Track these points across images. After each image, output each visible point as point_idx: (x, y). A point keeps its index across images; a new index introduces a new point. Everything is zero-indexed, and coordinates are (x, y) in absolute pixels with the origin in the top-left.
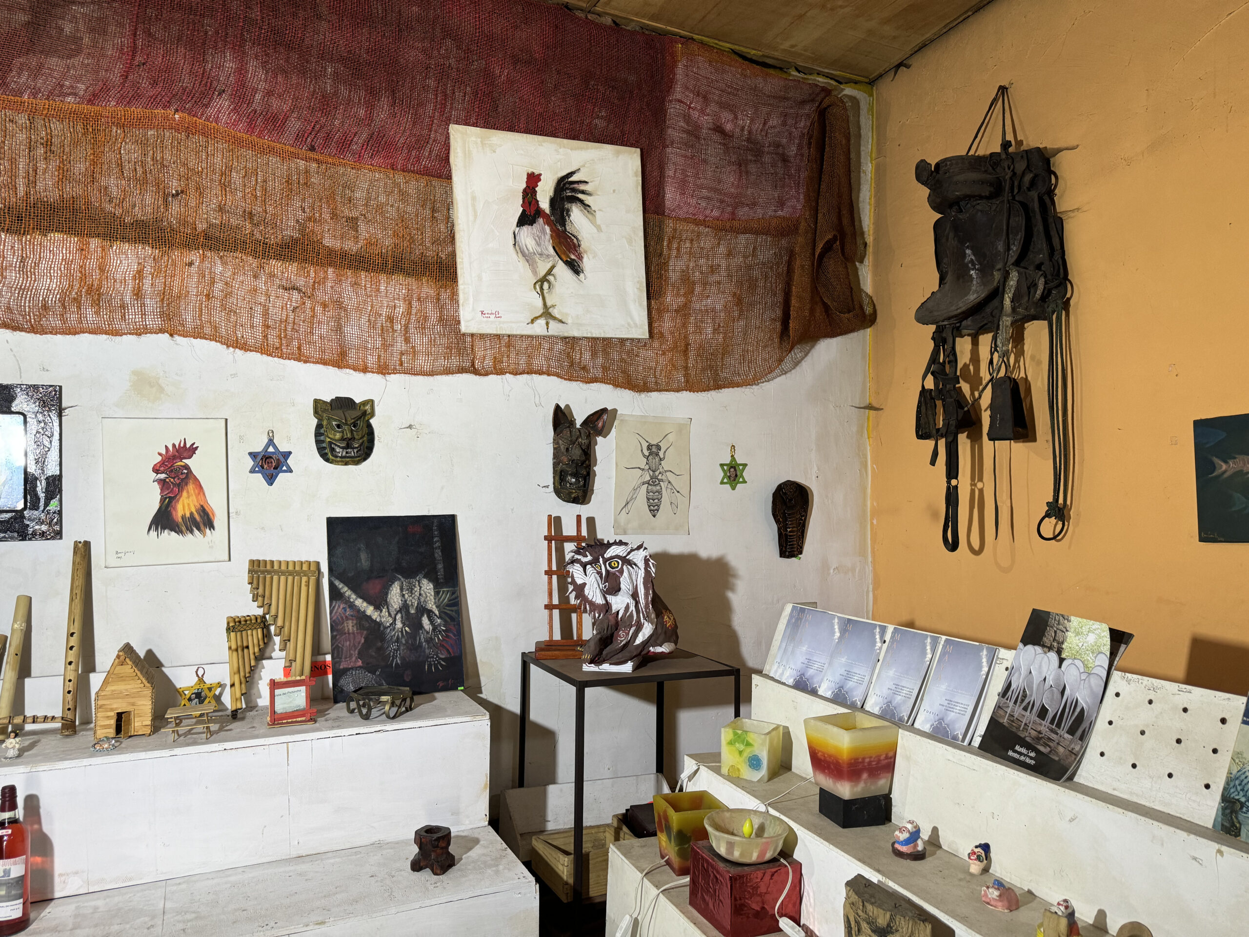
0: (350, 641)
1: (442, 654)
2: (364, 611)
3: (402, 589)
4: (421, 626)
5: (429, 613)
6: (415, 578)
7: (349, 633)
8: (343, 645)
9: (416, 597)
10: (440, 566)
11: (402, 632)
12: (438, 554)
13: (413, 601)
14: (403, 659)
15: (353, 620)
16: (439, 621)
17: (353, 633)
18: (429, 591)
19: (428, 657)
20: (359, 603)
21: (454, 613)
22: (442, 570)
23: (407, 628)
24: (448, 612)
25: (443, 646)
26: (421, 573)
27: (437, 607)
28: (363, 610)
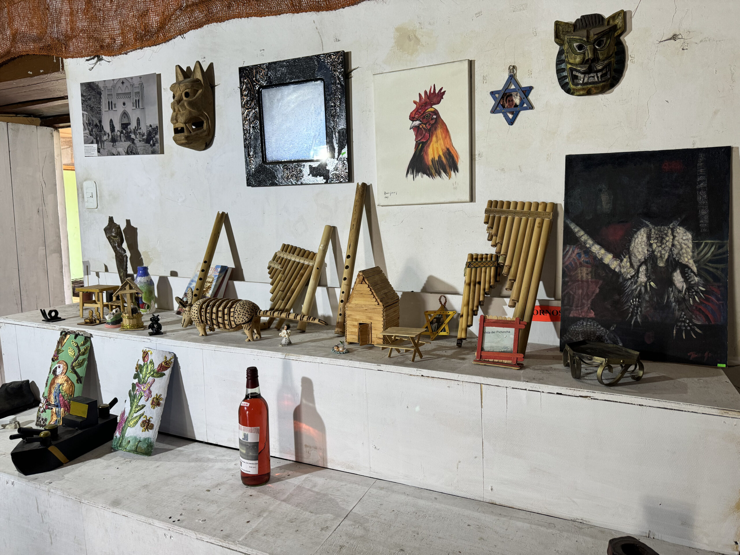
0: (583, 290)
1: (698, 320)
2: (602, 259)
3: (649, 238)
4: (671, 283)
5: (684, 269)
6: (667, 224)
7: (582, 281)
8: (575, 293)
9: (667, 248)
10: (704, 212)
11: (645, 286)
12: (702, 197)
13: (663, 252)
14: (644, 317)
15: (587, 267)
16: (696, 279)
17: (587, 281)
18: (686, 242)
19: (678, 320)
20: (596, 249)
21: (719, 272)
22: (706, 217)
23: (652, 283)
24: (711, 269)
25: (700, 310)
26: (676, 219)
27: (695, 262)
28: (599, 257)
